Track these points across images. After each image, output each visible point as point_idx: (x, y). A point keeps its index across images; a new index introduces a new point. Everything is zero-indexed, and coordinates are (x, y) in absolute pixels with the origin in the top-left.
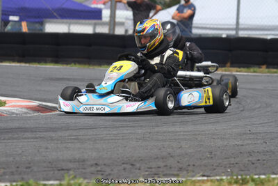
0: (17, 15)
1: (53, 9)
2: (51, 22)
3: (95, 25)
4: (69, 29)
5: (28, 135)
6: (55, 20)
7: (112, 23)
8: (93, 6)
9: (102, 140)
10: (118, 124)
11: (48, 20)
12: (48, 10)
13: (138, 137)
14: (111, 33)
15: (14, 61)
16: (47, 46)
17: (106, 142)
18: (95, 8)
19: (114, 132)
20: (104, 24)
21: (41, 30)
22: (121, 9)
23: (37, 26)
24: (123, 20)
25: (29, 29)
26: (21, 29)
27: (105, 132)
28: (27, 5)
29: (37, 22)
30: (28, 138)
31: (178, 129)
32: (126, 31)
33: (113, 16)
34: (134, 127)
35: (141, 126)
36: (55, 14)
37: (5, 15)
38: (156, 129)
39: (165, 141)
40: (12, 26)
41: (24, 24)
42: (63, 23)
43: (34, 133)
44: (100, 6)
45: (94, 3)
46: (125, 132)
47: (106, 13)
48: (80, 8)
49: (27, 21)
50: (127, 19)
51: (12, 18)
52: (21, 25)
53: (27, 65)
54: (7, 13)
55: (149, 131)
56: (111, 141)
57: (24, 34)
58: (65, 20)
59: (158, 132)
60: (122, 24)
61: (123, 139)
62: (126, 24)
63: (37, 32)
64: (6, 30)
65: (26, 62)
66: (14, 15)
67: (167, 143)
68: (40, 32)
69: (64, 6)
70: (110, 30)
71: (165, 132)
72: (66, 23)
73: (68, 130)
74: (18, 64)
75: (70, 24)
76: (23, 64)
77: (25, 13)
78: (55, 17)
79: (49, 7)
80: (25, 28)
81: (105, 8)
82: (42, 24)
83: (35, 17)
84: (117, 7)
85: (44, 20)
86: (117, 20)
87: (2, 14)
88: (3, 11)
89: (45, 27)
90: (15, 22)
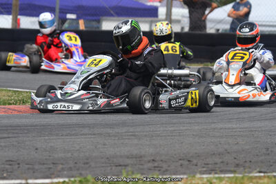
0: (74, 13)
1: (110, 7)
2: (107, 20)
3: (151, 23)
5: (86, 131)
6: (112, 18)
8: (149, 4)
9: (158, 136)
10: (175, 121)
11: (104, 18)
12: (105, 8)
13: (194, 133)
16: (103, 44)
17: (163, 138)
18: (151, 6)
19: (170, 129)
21: (98, 28)
22: (177, 7)
23: (94, 24)
24: (179, 18)
25: (86, 27)
26: (78, 27)
27: (162, 129)
28: (84, 3)
29: (93, 20)
30: (86, 135)
31: (234, 126)
32: (182, 28)
33: (169, 14)
34: (190, 123)
35: (198, 123)
36: (112, 12)
37: (63, 12)
38: (213, 126)
39: (222, 137)
40: (70, 24)
41: (81, 22)
43: (92, 130)
44: (157, 4)
46: (182, 128)
47: (162, 11)
49: (84, 19)
50: (183, 16)
51: (69, 16)
52: (78, 23)
54: (64, 11)
55: (205, 127)
56: (168, 137)
57: (81, 32)
58: (121, 18)
59: (214, 129)
60: (178, 21)
61: (180, 136)
62: (182, 22)
63: (94, 29)
64: (63, 28)
66: (71, 13)
67: (224, 139)
68: (97, 30)
69: (120, 4)
77: (82, 12)
78: (112, 15)
79: (106, 5)
80: (82, 26)
81: (161, 6)
82: (99, 21)
83: (93, 15)
84: (174, 5)
85: (101, 17)
86: (173, 17)
87: (60, 12)
88: (60, 9)
89: (101, 25)
90: (73, 19)
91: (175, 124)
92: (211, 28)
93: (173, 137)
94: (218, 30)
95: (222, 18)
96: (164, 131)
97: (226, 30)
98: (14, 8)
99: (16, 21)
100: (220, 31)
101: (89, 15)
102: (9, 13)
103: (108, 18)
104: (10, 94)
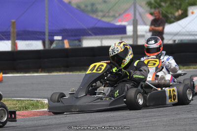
0: (60, 35)
1: (88, 29)
2: (87, 39)
3: (122, 38)
4: (102, 43)
6: (90, 37)
7: (135, 36)
9: (136, 128)
10: (148, 114)
11: (85, 37)
12: (84, 30)
13: (164, 124)
14: (135, 44)
15: (60, 71)
16: (85, 58)
17: (140, 129)
18: (120, 26)
19: (145, 121)
20: (129, 37)
21: (80, 45)
22: (142, 25)
23: (76, 42)
24: (144, 33)
25: (70, 46)
26: (64, 46)
27: (137, 122)
28: (67, 27)
29: (76, 40)
33: (135, 30)
34: (159, 116)
35: (166, 115)
36: (90, 32)
38: (178, 116)
39: (186, 125)
40: (56, 43)
41: (66, 42)
42: (96, 39)
44: (124, 23)
45: (120, 21)
46: (153, 120)
47: (130, 29)
48: (109, 26)
49: (68, 39)
50: (146, 32)
51: (56, 38)
52: (63, 43)
53: (71, 73)
54: (52, 34)
55: (172, 118)
56: (143, 128)
57: (67, 49)
58: (98, 37)
59: (180, 119)
60: (143, 36)
61: (152, 126)
62: (146, 36)
63: (76, 47)
64: (52, 47)
65: (70, 71)
66: (57, 35)
67: (188, 127)
68: (79, 47)
69: (97, 26)
70: (134, 41)
71: (185, 119)
72: (99, 39)
73: (109, 121)
74: (64, 73)
75: (102, 39)
76: (68, 73)
77: (66, 33)
78: (90, 35)
79: (85, 27)
80: (67, 45)
81: (129, 24)
82: (80, 41)
83: (75, 36)
84: (139, 23)
85: (82, 37)
86: (139, 33)
87: (49, 35)
88: (49, 33)
89: (82, 43)
90: (59, 40)
91: (148, 117)
92: (170, 40)
93: (147, 128)
94: (175, 41)
95: (178, 31)
96: (139, 123)
97: (181, 40)
98: (12, 35)
99: (14, 45)
100: (177, 42)
101: (72, 36)
102: (8, 39)
103: (88, 37)
104: (15, 102)
